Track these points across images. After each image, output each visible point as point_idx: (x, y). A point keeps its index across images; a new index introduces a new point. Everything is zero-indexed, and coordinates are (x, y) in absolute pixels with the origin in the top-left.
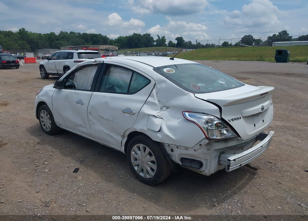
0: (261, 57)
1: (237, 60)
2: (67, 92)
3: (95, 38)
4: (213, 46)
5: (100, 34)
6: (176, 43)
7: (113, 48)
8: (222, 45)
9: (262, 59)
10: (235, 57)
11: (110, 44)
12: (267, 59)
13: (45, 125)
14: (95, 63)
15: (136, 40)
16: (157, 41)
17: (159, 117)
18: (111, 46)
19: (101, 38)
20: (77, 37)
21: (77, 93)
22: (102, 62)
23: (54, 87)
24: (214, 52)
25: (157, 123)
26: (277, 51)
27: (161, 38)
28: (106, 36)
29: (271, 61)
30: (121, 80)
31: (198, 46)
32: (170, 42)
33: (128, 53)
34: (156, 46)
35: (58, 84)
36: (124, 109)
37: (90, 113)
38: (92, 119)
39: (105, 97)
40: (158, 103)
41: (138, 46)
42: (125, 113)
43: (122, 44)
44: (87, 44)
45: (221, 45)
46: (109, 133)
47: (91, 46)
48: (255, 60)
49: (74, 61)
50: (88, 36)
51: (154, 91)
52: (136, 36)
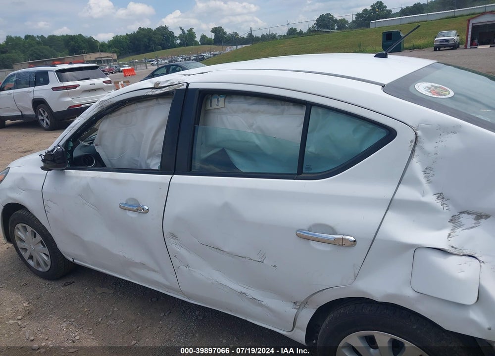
0: (360, 46)
2: (85, 177)
3: (73, 43)
4: (273, 37)
5: (80, 35)
6: (213, 38)
7: (107, 57)
9: (361, 50)
11: (102, 51)
12: (369, 48)
13: (33, 257)
14: (159, 92)
15: (146, 40)
16: (180, 37)
17: (456, 252)
18: (103, 55)
19: (82, 41)
20: (38, 43)
21: (117, 182)
22: (184, 87)
23: (43, 168)
25: (461, 275)
26: (383, 34)
27: (187, 32)
28: (91, 38)
29: (375, 51)
30: (256, 134)
31: (251, 39)
32: (203, 37)
33: (136, 62)
34: (180, 45)
35: (53, 161)
36: (305, 227)
37: (173, 236)
38: (183, 252)
39: (219, 189)
40: (438, 203)
41: (150, 49)
42: (308, 239)
43: (122, 49)
44: (61, 54)
45: (286, 34)
46: (244, 290)
47: (69, 58)
49: (52, 88)
50: (59, 40)
51: (417, 166)
52: (142, 32)
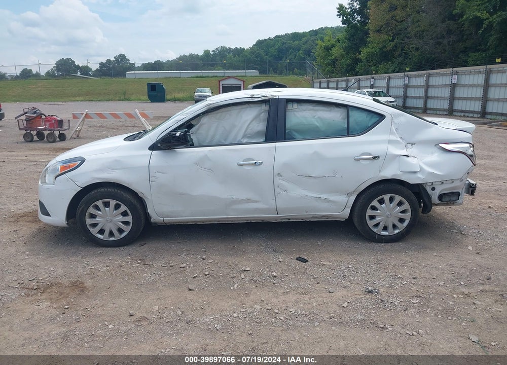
0: (124, 94)
1: (86, 100)
2: (202, 151)
8: (46, 75)
9: (126, 97)
10: (79, 95)
12: (134, 97)
13: (103, 229)
17: (410, 156)
22: (277, 97)
24: (34, 86)
25: (414, 163)
26: (148, 84)
29: (140, 100)
37: (280, 175)
38: (284, 182)
40: (401, 141)
42: (360, 160)
48: (115, 100)
51: (393, 128)
